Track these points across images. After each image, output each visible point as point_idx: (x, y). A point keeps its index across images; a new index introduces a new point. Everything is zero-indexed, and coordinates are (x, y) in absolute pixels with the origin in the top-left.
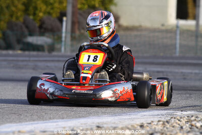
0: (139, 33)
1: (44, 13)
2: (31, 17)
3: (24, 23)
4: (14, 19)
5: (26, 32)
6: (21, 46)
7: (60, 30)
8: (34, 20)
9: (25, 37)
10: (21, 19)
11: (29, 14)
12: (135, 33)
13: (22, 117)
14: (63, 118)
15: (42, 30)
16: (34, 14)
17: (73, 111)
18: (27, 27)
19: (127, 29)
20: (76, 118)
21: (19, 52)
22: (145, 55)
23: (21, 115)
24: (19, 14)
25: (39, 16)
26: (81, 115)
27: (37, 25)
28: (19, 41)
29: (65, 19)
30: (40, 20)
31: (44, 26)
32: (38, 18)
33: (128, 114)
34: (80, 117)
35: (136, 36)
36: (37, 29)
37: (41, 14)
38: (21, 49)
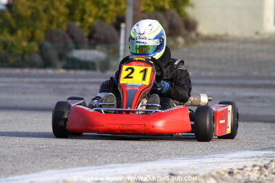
0: (224, 45)
1: (96, 17)
2: (78, 24)
3: (68, 31)
4: (54, 27)
5: (71, 45)
6: (64, 63)
7: (117, 41)
8: (81, 27)
9: (70, 50)
10: (64, 27)
11: (74, 20)
12: (219, 44)
13: (67, 160)
14: (123, 163)
15: (93, 41)
16: (82, 20)
17: (136, 153)
18: (72, 37)
19: (208, 39)
20: (141, 161)
21: (62, 71)
22: (234, 74)
23: (65, 158)
24: (61, 19)
25: (87, 22)
26: (147, 158)
27: (86, 34)
28: (61, 56)
29: (123, 25)
30: (90, 28)
31: (95, 35)
32: (87, 25)
33: (212, 156)
34: (146, 161)
35: (220, 48)
36: (86, 40)
37: (91, 20)
38: (65, 68)
